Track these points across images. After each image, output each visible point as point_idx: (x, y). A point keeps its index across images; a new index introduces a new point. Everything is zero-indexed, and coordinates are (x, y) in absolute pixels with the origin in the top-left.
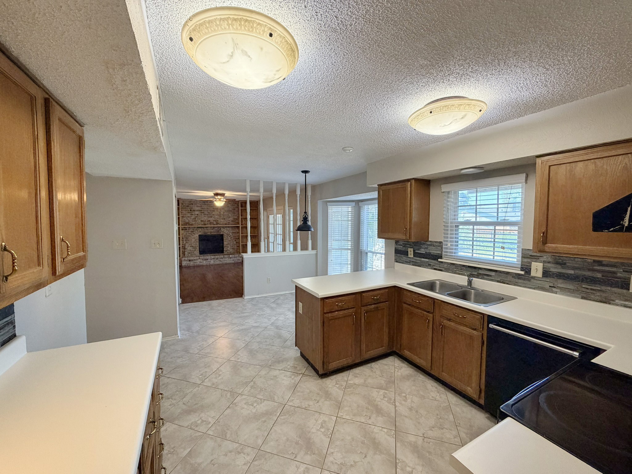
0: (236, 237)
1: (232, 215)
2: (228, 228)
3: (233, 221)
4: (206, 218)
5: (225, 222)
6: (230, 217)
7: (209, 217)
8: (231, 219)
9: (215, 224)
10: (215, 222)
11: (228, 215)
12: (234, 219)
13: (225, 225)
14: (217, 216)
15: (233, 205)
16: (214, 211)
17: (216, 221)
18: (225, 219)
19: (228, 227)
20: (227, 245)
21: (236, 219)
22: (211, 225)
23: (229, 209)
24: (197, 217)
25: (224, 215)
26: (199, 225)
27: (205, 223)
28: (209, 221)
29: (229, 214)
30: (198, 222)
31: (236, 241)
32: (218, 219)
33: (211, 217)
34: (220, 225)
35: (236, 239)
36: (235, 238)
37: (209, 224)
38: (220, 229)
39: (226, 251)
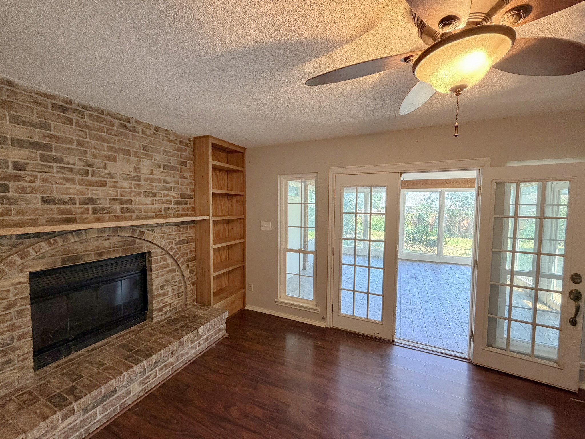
0: (189, 256)
1: (177, 183)
2: (165, 229)
3: (178, 203)
4: (73, 188)
5: (157, 207)
6: (170, 190)
7: (91, 184)
8: (174, 195)
9: (119, 213)
10: (117, 207)
11: (165, 182)
12: (182, 196)
13: (158, 217)
14: (125, 184)
15: (179, 150)
16: (114, 159)
17: (122, 202)
18: (155, 195)
19: (167, 225)
20: (162, 286)
21: (190, 197)
22: (98, 220)
23: (169, 161)
24: (19, 178)
25: (152, 180)
26: (34, 222)
27: (70, 212)
28: (91, 201)
29: (170, 180)
30: (22, 205)
31: (188, 266)
32: (130, 193)
33: (103, 184)
34: (138, 218)
35: (189, 261)
36: (186, 258)
37: (91, 216)
38: (142, 233)
39: (160, 310)
